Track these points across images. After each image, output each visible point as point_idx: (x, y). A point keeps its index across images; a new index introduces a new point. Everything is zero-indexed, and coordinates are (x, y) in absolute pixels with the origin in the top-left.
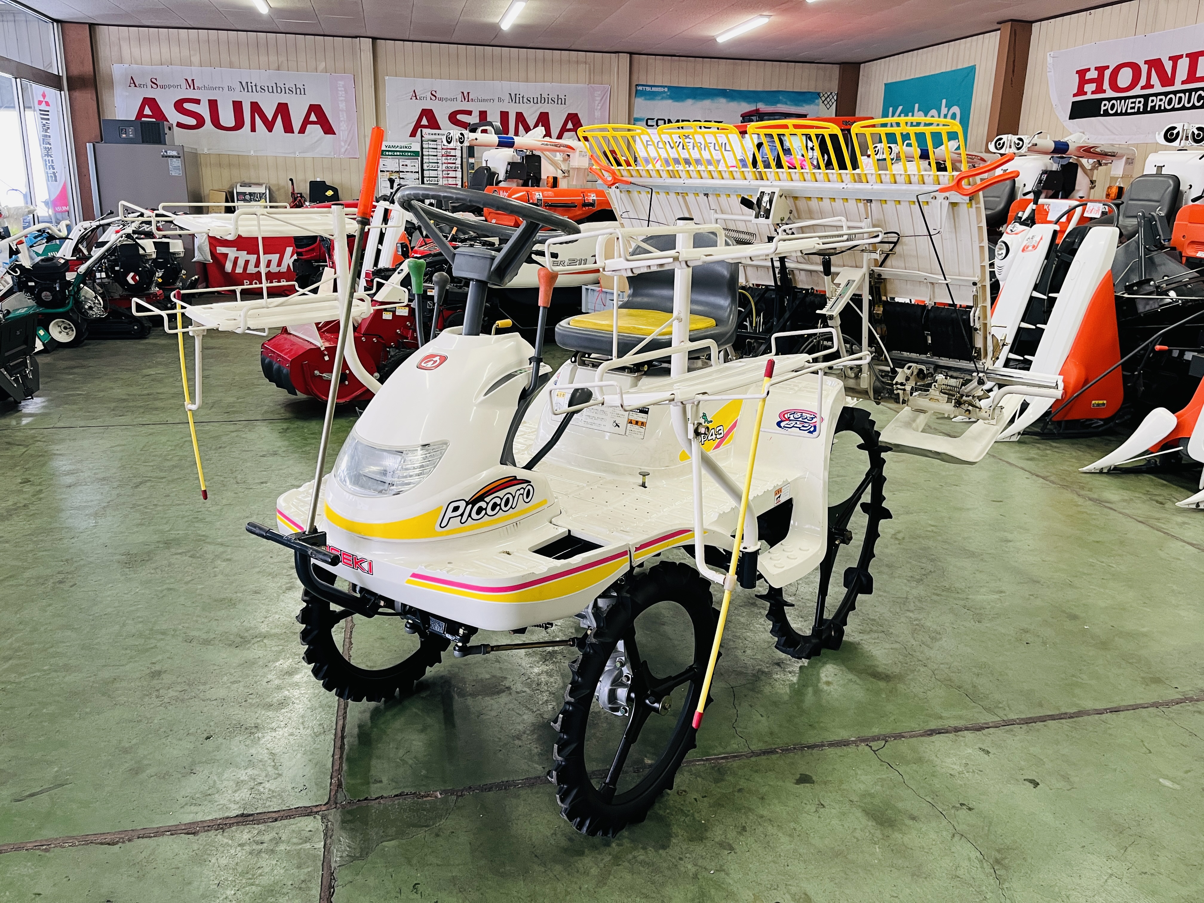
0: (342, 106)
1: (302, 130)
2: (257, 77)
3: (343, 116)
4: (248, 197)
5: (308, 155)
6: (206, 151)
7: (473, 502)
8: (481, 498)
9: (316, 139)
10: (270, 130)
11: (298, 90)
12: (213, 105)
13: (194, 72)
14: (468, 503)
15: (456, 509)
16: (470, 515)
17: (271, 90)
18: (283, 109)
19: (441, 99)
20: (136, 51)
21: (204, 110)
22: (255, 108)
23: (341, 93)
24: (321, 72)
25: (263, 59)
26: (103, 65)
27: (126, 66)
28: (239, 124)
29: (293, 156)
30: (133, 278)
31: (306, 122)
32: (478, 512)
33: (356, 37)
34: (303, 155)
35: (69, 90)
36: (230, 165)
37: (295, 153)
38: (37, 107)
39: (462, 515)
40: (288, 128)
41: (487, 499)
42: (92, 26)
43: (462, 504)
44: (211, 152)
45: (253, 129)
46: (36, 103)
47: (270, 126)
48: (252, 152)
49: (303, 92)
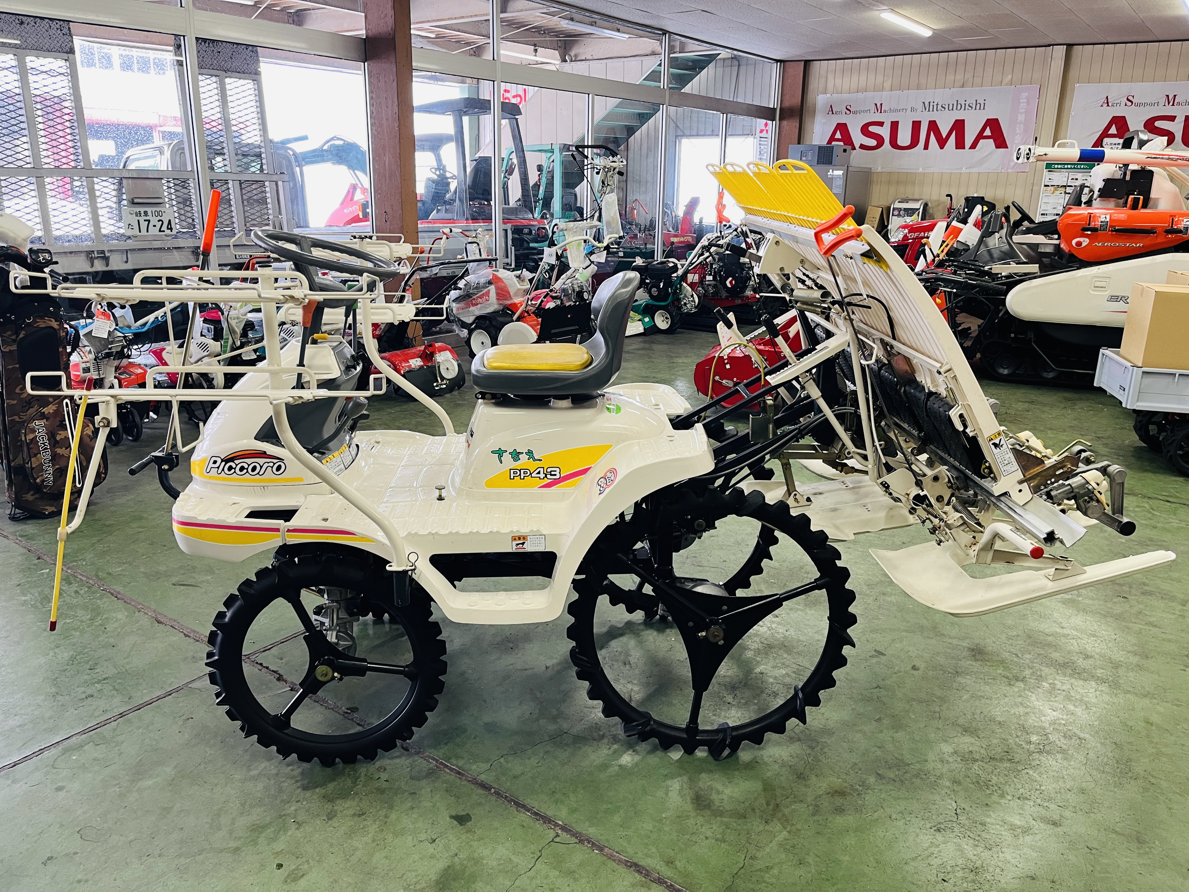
0: (1021, 118)
1: (974, 146)
2: (940, 96)
3: (1019, 129)
4: (902, 212)
5: (975, 170)
6: (879, 170)
7: (226, 460)
8: (232, 460)
9: (986, 154)
10: (942, 147)
11: (978, 106)
12: (895, 126)
13: (884, 97)
14: (222, 461)
15: (215, 462)
16: (223, 470)
17: (951, 108)
18: (959, 126)
19: (1137, 105)
20: (838, 81)
21: (885, 132)
22: (933, 126)
23: (1023, 105)
24: (1006, 85)
25: (950, 77)
26: (810, 96)
27: (829, 95)
28: (914, 142)
29: (959, 171)
30: (731, 282)
31: (980, 136)
32: (230, 468)
33: (1049, 46)
34: (968, 171)
35: (780, 120)
36: (898, 183)
37: (961, 169)
38: (758, 135)
39: (218, 468)
40: (960, 144)
41: (237, 462)
42: (807, 63)
43: (219, 460)
44: (884, 170)
45: (926, 147)
46: (758, 131)
47: (942, 143)
48: (921, 170)
49: (982, 108)
